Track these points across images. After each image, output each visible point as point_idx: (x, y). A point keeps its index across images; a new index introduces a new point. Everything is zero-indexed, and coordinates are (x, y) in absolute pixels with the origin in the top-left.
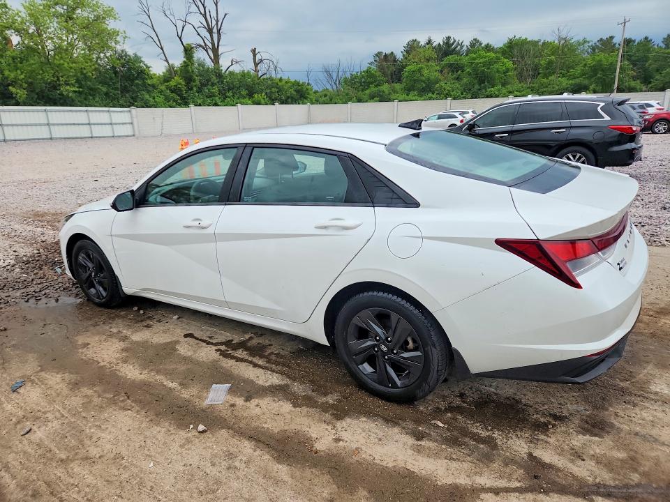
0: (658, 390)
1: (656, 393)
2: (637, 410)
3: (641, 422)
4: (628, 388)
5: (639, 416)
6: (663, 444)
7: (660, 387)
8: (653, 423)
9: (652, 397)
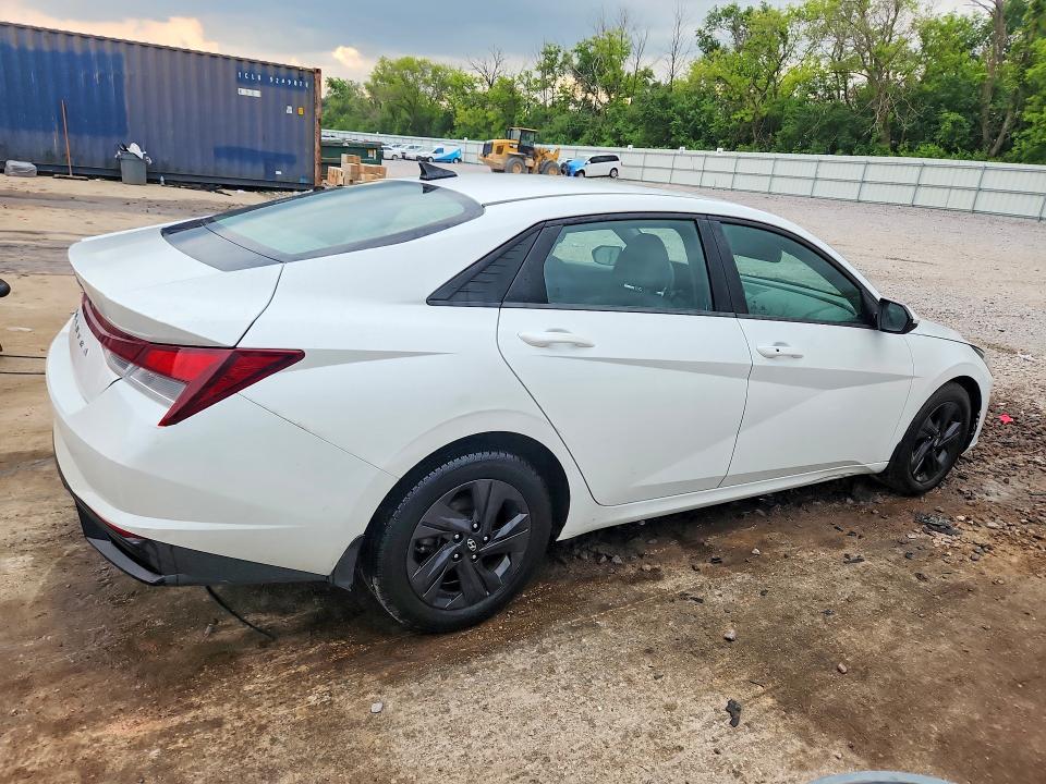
0: (21, 558)
1: (23, 552)
2: (49, 522)
3: (45, 511)
4: (66, 544)
5: (47, 516)
6: (18, 500)
7: (18, 564)
8: (29, 514)
9: (29, 546)
